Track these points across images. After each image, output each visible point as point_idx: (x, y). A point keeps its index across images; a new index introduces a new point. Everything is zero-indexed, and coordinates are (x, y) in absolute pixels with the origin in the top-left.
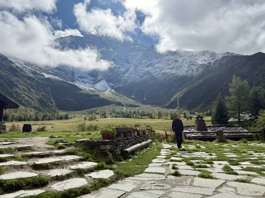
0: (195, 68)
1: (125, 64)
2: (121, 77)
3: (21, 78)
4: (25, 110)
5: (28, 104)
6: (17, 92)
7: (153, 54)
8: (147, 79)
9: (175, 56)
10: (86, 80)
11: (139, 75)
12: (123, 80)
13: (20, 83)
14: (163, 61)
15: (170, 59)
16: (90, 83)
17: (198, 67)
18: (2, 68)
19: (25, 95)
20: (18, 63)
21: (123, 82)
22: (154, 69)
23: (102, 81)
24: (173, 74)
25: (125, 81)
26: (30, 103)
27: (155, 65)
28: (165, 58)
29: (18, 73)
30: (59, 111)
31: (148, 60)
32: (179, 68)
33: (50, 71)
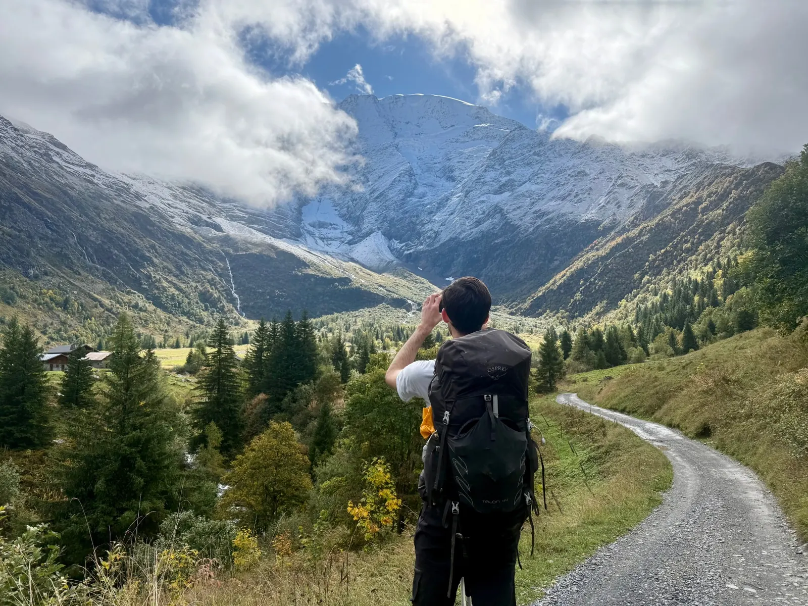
0: (626, 196)
1: (443, 181)
2: (423, 225)
3: (159, 239)
4: (166, 320)
5: (175, 304)
6: (149, 277)
7: (520, 152)
8: (492, 229)
9: (580, 158)
10: (333, 233)
11: (472, 217)
12: (427, 232)
13: (158, 253)
14: (543, 175)
15: (565, 166)
16: (343, 242)
17: (636, 195)
18: (116, 218)
19: (169, 282)
20: (156, 195)
21: (429, 237)
22: (516, 198)
23: (372, 235)
24: (563, 215)
25: (434, 235)
26: (180, 304)
27: (520, 186)
28: (552, 164)
29: (153, 227)
30: (246, 320)
31: (502, 172)
32: (586, 195)
33: (237, 211)
